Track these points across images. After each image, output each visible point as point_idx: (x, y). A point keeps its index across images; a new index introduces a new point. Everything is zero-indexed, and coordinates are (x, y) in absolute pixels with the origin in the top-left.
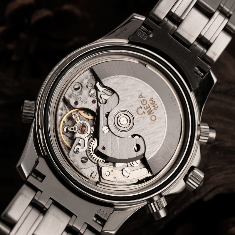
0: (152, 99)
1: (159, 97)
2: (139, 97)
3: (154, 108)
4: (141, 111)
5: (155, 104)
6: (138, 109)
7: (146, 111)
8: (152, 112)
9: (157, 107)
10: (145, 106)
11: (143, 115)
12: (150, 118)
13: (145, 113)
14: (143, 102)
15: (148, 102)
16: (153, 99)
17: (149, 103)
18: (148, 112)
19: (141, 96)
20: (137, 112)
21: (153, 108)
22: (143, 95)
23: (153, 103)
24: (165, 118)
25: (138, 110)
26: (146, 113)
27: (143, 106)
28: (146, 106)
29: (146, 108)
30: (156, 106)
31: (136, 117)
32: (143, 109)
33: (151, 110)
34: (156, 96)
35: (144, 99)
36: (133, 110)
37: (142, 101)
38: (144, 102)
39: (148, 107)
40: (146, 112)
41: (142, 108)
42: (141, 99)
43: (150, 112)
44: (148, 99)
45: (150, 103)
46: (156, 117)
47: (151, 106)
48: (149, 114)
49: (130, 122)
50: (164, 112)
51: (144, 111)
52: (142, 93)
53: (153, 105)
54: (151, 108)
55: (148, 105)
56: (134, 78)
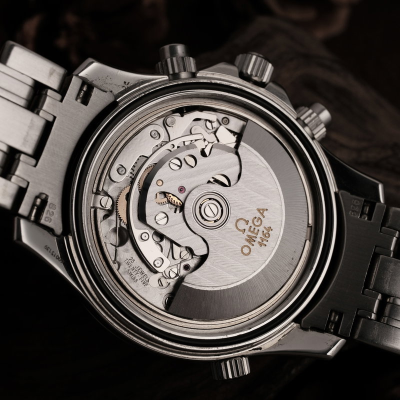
0: (270, 229)
1: (280, 239)
2: (259, 210)
3: (260, 241)
4: (242, 225)
5: (267, 239)
6: (242, 219)
7: (247, 233)
8: (253, 243)
9: (266, 245)
10: (253, 227)
11: (240, 232)
12: (243, 245)
13: (244, 233)
14: (256, 220)
15: (261, 227)
16: (270, 231)
17: (261, 228)
18: (249, 236)
19: (261, 211)
20: (237, 221)
21: (258, 240)
22: (265, 213)
23: (266, 235)
24: (259, 268)
25: (241, 221)
26: (245, 236)
27: (250, 224)
28: (255, 228)
29: (252, 230)
30: (265, 242)
31: (230, 225)
32: (247, 228)
33: (255, 239)
34: (278, 233)
35: (261, 217)
36: (235, 213)
37: (256, 218)
38: (258, 222)
39: (256, 231)
40: (246, 234)
41: (247, 224)
42: (258, 215)
43: (251, 240)
44: (266, 223)
45: (263, 231)
46: (249, 253)
47: (260, 235)
48: (247, 240)
49: (215, 221)
50: (266, 261)
51: (245, 229)
52: (267, 210)
53: (262, 237)
54: (256, 237)
55: (258, 230)
56: (278, 184)
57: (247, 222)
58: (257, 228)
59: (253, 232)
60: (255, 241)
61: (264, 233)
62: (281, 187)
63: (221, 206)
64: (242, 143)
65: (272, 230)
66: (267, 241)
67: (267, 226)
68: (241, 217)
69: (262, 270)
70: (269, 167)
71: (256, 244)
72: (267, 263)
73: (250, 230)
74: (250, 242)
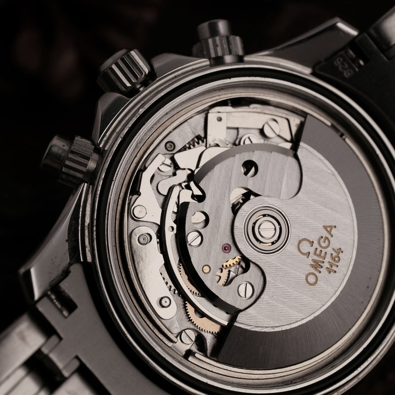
0: (340, 251)
1: (352, 263)
2: (325, 227)
3: (329, 267)
4: (305, 247)
5: (337, 264)
6: (305, 239)
7: (312, 257)
8: (320, 269)
9: (335, 272)
11: (303, 256)
12: (307, 272)
13: (308, 258)
14: (322, 240)
15: (329, 248)
16: (341, 254)
17: (329, 250)
18: (314, 261)
19: (329, 229)
20: (300, 242)
21: (326, 265)
22: (334, 231)
23: (336, 259)
24: (328, 301)
25: (304, 242)
26: (309, 261)
27: (316, 245)
28: (321, 251)
29: (318, 252)
30: (334, 268)
31: (291, 247)
32: (312, 250)
33: (322, 264)
34: (349, 257)
35: (329, 237)
36: (296, 233)
37: (322, 237)
38: (324, 242)
39: (323, 254)
40: (310, 258)
41: (312, 246)
42: (325, 234)
43: (317, 265)
44: (335, 244)
45: (332, 254)
46: (316, 282)
47: (328, 259)
48: (312, 266)
49: (273, 243)
50: (336, 291)
51: (309, 253)
52: (335, 227)
53: (331, 261)
54: (323, 262)
55: (326, 253)
56: (348, 195)
57: (312, 243)
58: (324, 251)
59: (319, 255)
60: (322, 267)
61: (333, 256)
62: (352, 198)
63: (279, 224)
64: (302, 144)
65: (342, 252)
66: (337, 266)
67: (337, 247)
68: (304, 237)
69: (332, 304)
70: (336, 173)
71: (323, 270)
72: (338, 293)
73: (315, 253)
74: (316, 268)
